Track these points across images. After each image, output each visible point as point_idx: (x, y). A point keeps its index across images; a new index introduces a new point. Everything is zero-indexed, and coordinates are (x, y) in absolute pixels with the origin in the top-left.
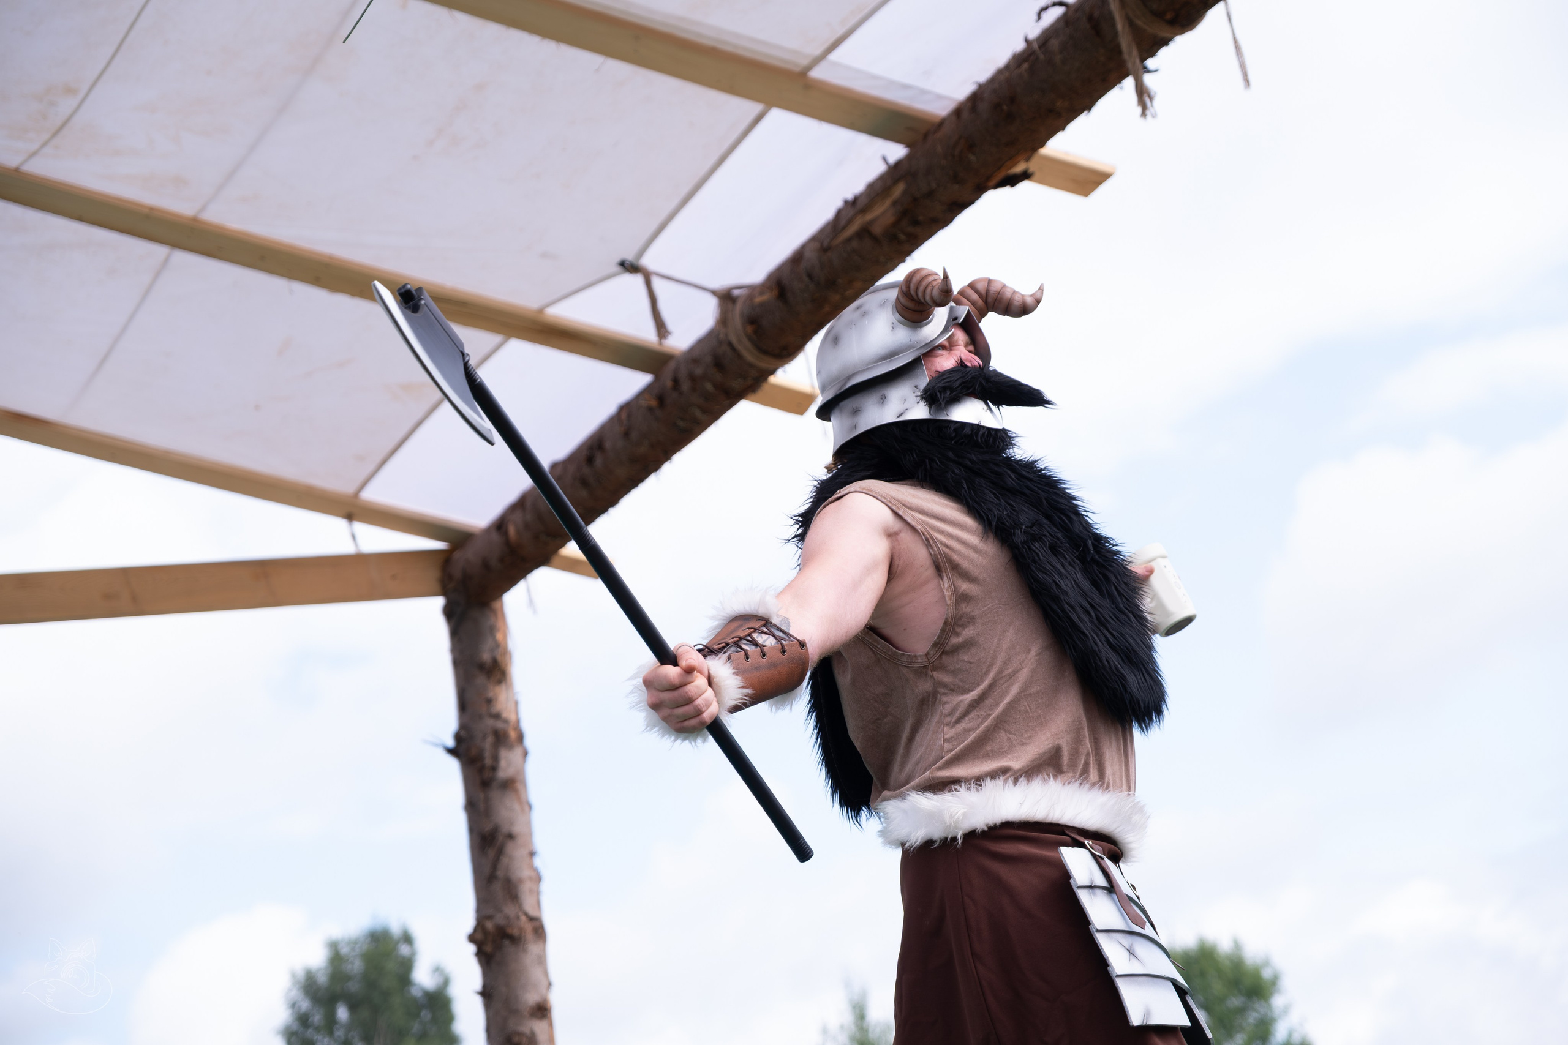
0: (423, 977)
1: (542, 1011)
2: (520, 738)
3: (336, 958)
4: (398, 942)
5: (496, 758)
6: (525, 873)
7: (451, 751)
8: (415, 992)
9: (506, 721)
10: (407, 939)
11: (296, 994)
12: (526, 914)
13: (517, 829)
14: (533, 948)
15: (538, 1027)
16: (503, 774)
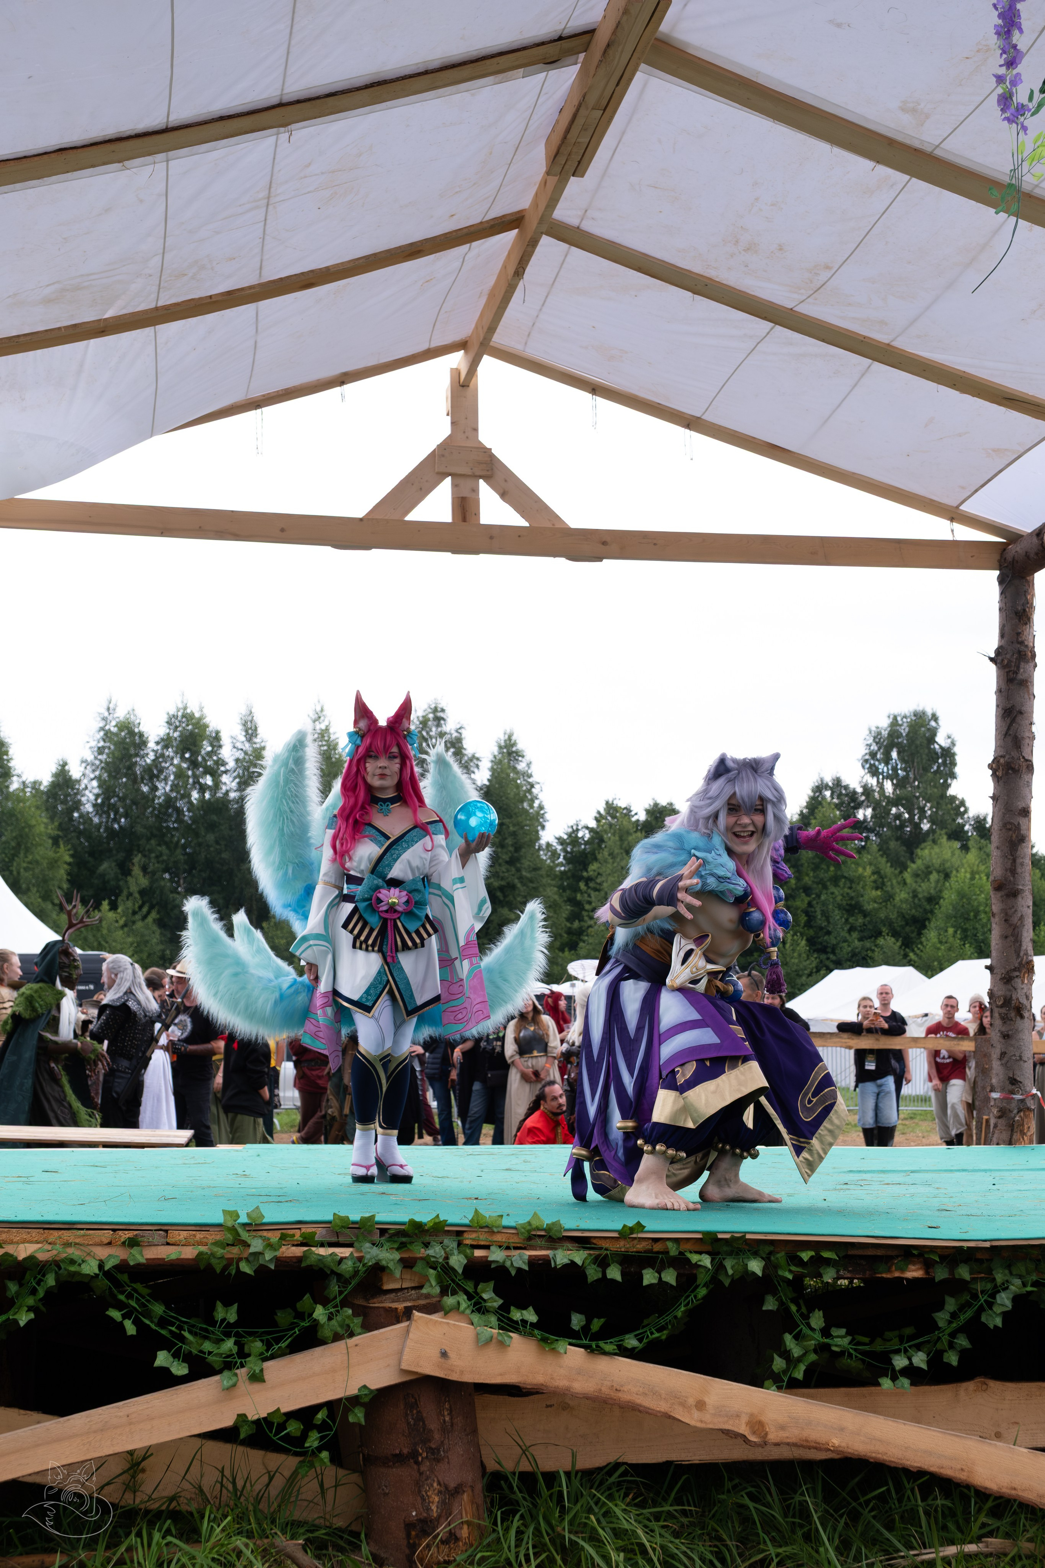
0: (941, 739)
1: (1026, 812)
2: (1034, 656)
3: (895, 723)
4: (930, 721)
5: (1018, 667)
6: (1027, 734)
7: (991, 659)
8: (937, 746)
9: (1027, 646)
10: (935, 718)
11: (871, 741)
12: (1024, 758)
13: (1023, 709)
14: (1026, 777)
15: (1022, 821)
16: (1020, 677)
